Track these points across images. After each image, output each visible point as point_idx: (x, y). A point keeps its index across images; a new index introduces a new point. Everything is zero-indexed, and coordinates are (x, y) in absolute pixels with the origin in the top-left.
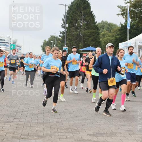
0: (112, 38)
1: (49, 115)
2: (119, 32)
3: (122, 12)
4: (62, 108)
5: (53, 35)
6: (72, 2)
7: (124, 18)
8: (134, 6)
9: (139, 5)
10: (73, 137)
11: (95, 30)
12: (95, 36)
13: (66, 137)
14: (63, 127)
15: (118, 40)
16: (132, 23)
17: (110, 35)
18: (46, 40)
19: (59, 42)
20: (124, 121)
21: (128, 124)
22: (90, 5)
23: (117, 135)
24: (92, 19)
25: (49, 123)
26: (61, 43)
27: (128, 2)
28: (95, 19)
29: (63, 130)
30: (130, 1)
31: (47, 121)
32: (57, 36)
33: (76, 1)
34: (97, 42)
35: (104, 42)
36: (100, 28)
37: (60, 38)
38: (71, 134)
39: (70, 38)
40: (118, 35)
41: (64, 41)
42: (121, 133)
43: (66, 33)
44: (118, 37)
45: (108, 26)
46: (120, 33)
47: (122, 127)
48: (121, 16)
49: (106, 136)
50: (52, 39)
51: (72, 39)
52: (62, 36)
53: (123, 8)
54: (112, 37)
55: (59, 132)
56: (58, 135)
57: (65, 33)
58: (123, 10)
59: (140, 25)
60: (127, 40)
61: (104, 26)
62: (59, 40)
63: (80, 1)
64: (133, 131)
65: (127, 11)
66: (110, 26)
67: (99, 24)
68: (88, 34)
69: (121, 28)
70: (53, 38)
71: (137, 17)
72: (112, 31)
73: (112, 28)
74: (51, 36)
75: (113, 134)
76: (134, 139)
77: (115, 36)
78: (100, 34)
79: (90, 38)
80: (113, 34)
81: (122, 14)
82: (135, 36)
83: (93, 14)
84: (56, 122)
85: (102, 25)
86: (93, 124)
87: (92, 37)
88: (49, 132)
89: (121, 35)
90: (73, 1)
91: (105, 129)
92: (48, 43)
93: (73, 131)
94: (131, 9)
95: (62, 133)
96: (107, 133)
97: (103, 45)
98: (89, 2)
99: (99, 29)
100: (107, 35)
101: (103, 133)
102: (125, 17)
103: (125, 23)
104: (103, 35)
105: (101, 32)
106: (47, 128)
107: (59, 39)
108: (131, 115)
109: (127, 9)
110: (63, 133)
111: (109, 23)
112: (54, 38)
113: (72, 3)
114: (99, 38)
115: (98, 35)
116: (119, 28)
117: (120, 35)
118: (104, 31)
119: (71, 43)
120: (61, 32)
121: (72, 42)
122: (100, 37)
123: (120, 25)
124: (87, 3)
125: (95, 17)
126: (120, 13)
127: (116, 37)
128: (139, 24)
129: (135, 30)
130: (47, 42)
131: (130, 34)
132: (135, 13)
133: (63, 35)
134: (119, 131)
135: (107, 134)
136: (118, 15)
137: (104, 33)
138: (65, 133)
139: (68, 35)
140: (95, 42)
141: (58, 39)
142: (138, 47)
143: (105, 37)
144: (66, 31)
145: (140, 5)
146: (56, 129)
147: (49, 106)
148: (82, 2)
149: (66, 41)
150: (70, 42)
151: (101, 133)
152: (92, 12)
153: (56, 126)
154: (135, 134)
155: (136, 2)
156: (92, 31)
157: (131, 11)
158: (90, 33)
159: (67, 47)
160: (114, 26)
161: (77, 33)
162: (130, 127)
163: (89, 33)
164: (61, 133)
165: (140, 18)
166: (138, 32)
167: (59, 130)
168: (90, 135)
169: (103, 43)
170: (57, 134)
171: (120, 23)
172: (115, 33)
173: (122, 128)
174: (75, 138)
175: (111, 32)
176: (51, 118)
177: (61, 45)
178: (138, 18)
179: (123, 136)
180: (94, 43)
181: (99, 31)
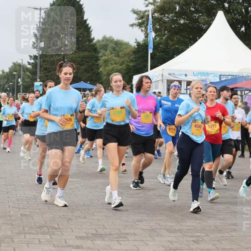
0: (121, 67)
1: (8, 202)
2: (133, 56)
3: (140, 21)
4: (32, 189)
5: (17, 62)
6: (52, 3)
7: (142, 31)
8: (162, 10)
9: (169, 9)
10: (51, 241)
11: (90, 53)
12: (91, 63)
13: (39, 241)
14: (33, 224)
15: (132, 71)
16: (157, 40)
17: (118, 61)
18: (5, 71)
19: (28, 73)
20: (142, 213)
21: (147, 218)
22: (82, 9)
23: (128, 237)
24: (85, 34)
25: (9, 216)
26: (31, 76)
27: (151, 4)
28: (92, 33)
29: (34, 229)
30: (154, 1)
31: (6, 213)
32: (23, 63)
33: (59, 2)
34: (94, 73)
35: (106, 73)
36: (100, 48)
37: (29, 66)
38: (48, 237)
39: (48, 66)
40: (132, 61)
41: (37, 72)
42: (136, 235)
43: (41, 58)
44: (131, 64)
45: (114, 46)
46: (135, 58)
47: (137, 223)
48: (138, 27)
49: (109, 239)
50: (15, 68)
51: (51, 69)
52: (33, 63)
53: (141, 14)
54: (121, 65)
55: (26, 233)
56: (25, 238)
57: (38, 58)
58: (142, 17)
59: (170, 44)
60: (147, 71)
61: (107, 45)
62: (28, 71)
63: (65, 1)
64: (157, 230)
65: (148, 19)
66: (117, 46)
67: (98, 41)
68: (79, 59)
69: (137, 48)
70: (17, 67)
71: (165, 30)
72: (120, 54)
73: (121, 49)
74: (14, 64)
75: (121, 236)
76: (159, 245)
77: (126, 62)
78: (99, 60)
79: (82, 67)
80: (123, 59)
81: (140, 25)
82: (161, 64)
83: (88, 24)
84: (21, 214)
85: (103, 43)
86: (86, 218)
87: (85, 66)
88: (9, 233)
89: (137, 62)
90: (54, 2)
91: (108, 227)
92: (8, 76)
93: (50, 230)
94: (156, 15)
95: (32, 235)
96: (110, 234)
97: (105, 78)
98: (81, 3)
99: (99, 50)
100: (113, 62)
101: (103, 233)
102: (145, 29)
103: (144, 41)
104: (106, 61)
105: (102, 57)
106: (5, 225)
107: (28, 69)
108: (153, 202)
109: (148, 15)
110: (34, 234)
111: (115, 40)
112: (19, 68)
113: (51, 5)
114: (98, 67)
115: (95, 61)
116: (134, 50)
117: (135, 61)
118: (106, 54)
119: (47, 76)
120: (31, 57)
121: (49, 74)
122: (100, 65)
123: (136, 44)
124: (77, 4)
125: (91, 30)
126: (136, 22)
127: (127, 65)
128: (169, 41)
129: (162, 52)
130: (6, 74)
131: (153, 59)
132: (163, 22)
133: (36, 62)
134: (132, 231)
135: (111, 236)
136: (132, 25)
137: (106, 57)
138: (38, 234)
139: (44, 61)
140: (90, 74)
141: (26, 68)
142: (167, 83)
143: (109, 64)
144: (41, 55)
145: (172, 8)
146: (22, 228)
147: (9, 187)
148: (70, 3)
149: (40, 72)
150: (47, 74)
151: (100, 234)
152: (86, 20)
153: (21, 222)
154: (161, 236)
155: (164, 3)
156: (86, 53)
157: (154, 20)
158: (83, 57)
159: (42, 83)
160: (124, 46)
161: (58, 58)
162: (152, 224)
163: (79, 57)
164: (30, 233)
165: (172, 31)
166: (167, 56)
167: (26, 229)
168: (81, 238)
169: (105, 75)
170: (23, 236)
171: (136, 40)
172: (126, 58)
173: (137, 225)
174: (54, 243)
175: (119, 56)
176: (13, 208)
177: (31, 79)
178: (169, 32)
179: (138, 239)
180: (88, 75)
181: (98, 54)
